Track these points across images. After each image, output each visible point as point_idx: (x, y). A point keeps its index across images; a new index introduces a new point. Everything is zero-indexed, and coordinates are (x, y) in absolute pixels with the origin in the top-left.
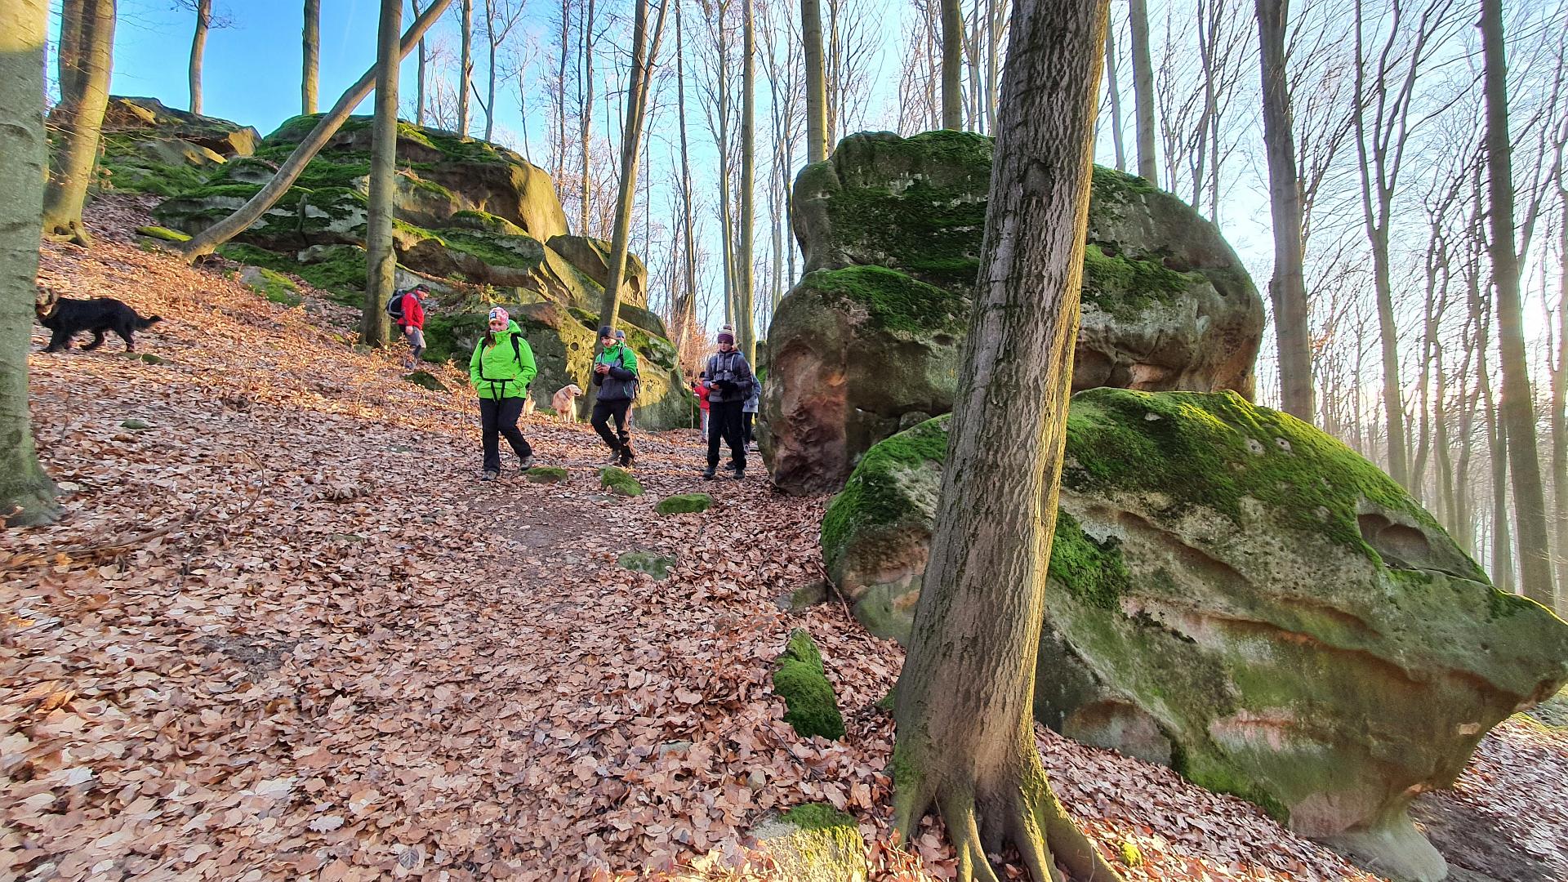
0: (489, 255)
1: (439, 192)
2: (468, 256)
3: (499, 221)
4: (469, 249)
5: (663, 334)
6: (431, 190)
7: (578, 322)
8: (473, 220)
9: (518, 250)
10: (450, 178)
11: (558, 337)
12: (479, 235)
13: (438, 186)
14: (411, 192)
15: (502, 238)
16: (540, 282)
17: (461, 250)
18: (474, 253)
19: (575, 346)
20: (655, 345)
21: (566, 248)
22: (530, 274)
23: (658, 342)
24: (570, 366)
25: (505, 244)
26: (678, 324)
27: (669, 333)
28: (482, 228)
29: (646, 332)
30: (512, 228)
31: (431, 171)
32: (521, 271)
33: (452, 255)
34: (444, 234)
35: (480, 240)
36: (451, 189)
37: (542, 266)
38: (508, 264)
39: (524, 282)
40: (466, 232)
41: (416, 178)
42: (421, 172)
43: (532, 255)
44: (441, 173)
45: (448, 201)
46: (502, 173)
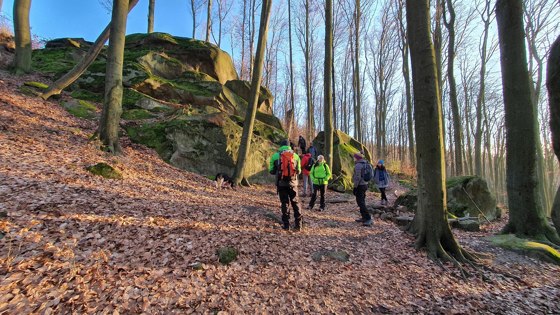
0: (196, 91)
1: (176, 63)
2: (185, 92)
3: (203, 75)
4: (186, 88)
5: (281, 128)
6: (173, 62)
7: (235, 123)
8: (191, 75)
9: (210, 88)
10: (183, 56)
11: (222, 132)
12: (192, 81)
13: (176, 60)
14: (164, 64)
15: (202, 82)
16: (220, 103)
17: (183, 89)
18: (188, 90)
19: (232, 136)
20: (276, 134)
21: (234, 86)
22: (215, 99)
23: (278, 132)
24: (229, 148)
25: (204, 85)
26: (288, 122)
27: (284, 127)
28: (194, 79)
29: (272, 127)
30: (209, 78)
31: (174, 54)
32: (210, 98)
33: (177, 91)
34: (176, 81)
35: (192, 84)
36: (183, 62)
37: (221, 95)
38: (204, 95)
39: (212, 103)
40: (186, 80)
41: (167, 57)
42: (169, 54)
43: (217, 89)
44: (179, 54)
45: (181, 67)
46: (206, 53)
